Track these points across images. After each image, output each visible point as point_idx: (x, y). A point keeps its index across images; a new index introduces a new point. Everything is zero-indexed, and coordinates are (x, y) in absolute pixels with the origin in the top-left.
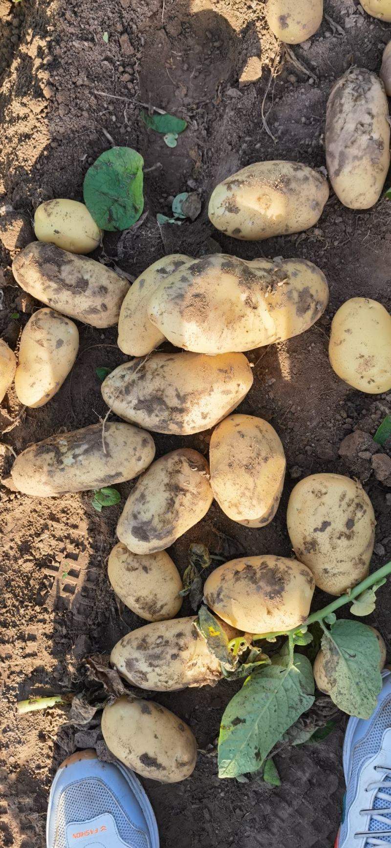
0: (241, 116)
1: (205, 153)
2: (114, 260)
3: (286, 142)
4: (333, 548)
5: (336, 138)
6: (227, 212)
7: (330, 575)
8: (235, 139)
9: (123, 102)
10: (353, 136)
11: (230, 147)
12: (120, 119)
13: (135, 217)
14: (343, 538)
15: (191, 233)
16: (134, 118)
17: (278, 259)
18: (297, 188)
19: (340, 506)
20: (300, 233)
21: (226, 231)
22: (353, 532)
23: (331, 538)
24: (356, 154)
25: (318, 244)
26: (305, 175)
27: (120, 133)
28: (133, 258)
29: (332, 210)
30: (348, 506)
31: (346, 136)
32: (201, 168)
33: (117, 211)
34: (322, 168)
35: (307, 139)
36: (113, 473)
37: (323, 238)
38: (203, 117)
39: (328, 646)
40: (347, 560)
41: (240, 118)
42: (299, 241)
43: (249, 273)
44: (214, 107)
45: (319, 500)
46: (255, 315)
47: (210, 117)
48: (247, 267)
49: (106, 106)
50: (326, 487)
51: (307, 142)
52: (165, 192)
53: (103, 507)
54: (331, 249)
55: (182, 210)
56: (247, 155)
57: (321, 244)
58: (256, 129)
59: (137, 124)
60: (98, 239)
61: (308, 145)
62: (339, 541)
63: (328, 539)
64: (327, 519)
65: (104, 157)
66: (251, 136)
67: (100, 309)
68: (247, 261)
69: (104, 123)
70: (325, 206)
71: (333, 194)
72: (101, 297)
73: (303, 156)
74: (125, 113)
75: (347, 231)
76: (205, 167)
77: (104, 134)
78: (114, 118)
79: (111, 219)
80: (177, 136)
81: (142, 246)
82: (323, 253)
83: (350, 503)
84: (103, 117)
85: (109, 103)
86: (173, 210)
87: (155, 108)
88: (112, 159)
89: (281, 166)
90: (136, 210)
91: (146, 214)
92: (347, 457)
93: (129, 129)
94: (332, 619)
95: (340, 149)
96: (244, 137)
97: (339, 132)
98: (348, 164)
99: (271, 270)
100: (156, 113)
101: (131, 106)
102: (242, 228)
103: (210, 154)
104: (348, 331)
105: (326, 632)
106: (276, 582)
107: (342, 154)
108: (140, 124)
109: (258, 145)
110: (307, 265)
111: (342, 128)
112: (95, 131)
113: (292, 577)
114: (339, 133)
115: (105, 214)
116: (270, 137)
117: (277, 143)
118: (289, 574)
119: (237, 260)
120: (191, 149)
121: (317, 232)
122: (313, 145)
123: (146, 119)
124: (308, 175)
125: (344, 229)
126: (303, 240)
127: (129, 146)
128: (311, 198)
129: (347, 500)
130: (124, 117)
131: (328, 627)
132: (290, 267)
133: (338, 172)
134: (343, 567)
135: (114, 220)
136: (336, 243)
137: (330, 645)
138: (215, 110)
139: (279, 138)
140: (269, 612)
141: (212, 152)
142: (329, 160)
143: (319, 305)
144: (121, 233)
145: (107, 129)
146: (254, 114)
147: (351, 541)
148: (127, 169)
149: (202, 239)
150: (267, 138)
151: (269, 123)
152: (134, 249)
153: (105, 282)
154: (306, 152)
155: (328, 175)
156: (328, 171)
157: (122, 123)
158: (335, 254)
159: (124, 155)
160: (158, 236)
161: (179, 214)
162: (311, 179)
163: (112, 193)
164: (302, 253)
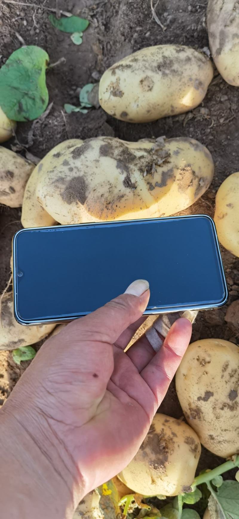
0: (132, 9)
1: (105, 46)
2: (25, 147)
3: (174, 29)
4: (217, 418)
5: (216, 18)
6: (112, 97)
7: (215, 441)
8: (127, 30)
9: (33, 8)
10: (231, 15)
11: (123, 38)
12: (30, 23)
13: (42, 108)
14: (226, 409)
15: (93, 119)
16: (42, 21)
17: (161, 139)
18: (180, 69)
19: (222, 376)
20: (187, 113)
21: (115, 115)
22: (236, 403)
23: (214, 408)
24: (235, 32)
25: (204, 122)
26: (187, 56)
27: (30, 36)
28: (43, 145)
29: (218, 89)
30: (231, 377)
31: (225, 16)
32: (102, 60)
33: (26, 103)
34: (205, 49)
35: (193, 25)
36: (16, 340)
37: (209, 117)
38: (102, 15)
39: (214, 508)
40: (231, 429)
41: (132, 11)
42: (186, 120)
43: (128, 154)
44: (111, 6)
45: (203, 369)
46: (134, 195)
47: (108, 14)
48: (127, 148)
49: (18, 13)
50: (209, 356)
51: (193, 28)
52: (74, 85)
53: (22, 361)
54: (217, 126)
55: (88, 99)
56: (138, 44)
57: (208, 122)
58: (146, 20)
59: (46, 26)
60: (9, 129)
61: (194, 30)
62: (222, 412)
63: (212, 409)
64: (210, 389)
65: (15, 55)
66: (141, 26)
67: (9, 192)
68: (128, 142)
69: (17, 28)
70: (210, 85)
71: (217, 74)
72: (8, 181)
73: (190, 40)
74: (34, 18)
75: (232, 108)
76: (105, 59)
77: (17, 38)
78: (25, 23)
79: (21, 109)
80: (82, 34)
81: (50, 134)
82: (209, 130)
83: (233, 373)
84: (15, 23)
85: (21, 11)
86: (81, 100)
87: (61, 11)
88: (21, 57)
89: (164, 49)
90: (43, 101)
91: (52, 104)
92: (232, 324)
93: (38, 31)
94: (219, 482)
95: (221, 28)
96: (135, 27)
97: (218, 12)
98: (228, 42)
99: (152, 150)
100: (63, 16)
101: (40, 11)
102: (129, 111)
103: (109, 47)
104: (230, 205)
105: (213, 493)
106: (160, 450)
107: (222, 33)
108: (48, 26)
109: (148, 34)
110: (191, 143)
111: (221, 9)
112: (9, 35)
113: (176, 445)
114: (218, 14)
115: (14, 106)
116: (159, 26)
117: (165, 31)
118: (174, 443)
119: (117, 141)
120: (93, 44)
121: (203, 111)
122: (198, 29)
123: (54, 22)
124: (191, 56)
125: (229, 106)
126: (191, 120)
127: (38, 45)
128: (194, 77)
129: (229, 370)
130: (33, 21)
131: (215, 489)
132: (172, 146)
133: (219, 52)
134: (227, 436)
135: (24, 111)
136: (222, 121)
137: (216, 507)
138: (112, 7)
139: (168, 26)
140: (153, 481)
141: (110, 45)
142: (211, 40)
143: (202, 181)
144: (31, 122)
145: (19, 32)
146: (144, 6)
147: (235, 412)
148: (35, 65)
149: (101, 124)
150: (156, 26)
151: (159, 14)
152: (43, 136)
153: (11, 167)
154: (193, 36)
155: (211, 55)
156: (211, 51)
157: (32, 26)
158: (222, 131)
159: (31, 53)
160: (62, 124)
161: (86, 103)
162: (193, 59)
163: (21, 87)
164: (189, 132)
